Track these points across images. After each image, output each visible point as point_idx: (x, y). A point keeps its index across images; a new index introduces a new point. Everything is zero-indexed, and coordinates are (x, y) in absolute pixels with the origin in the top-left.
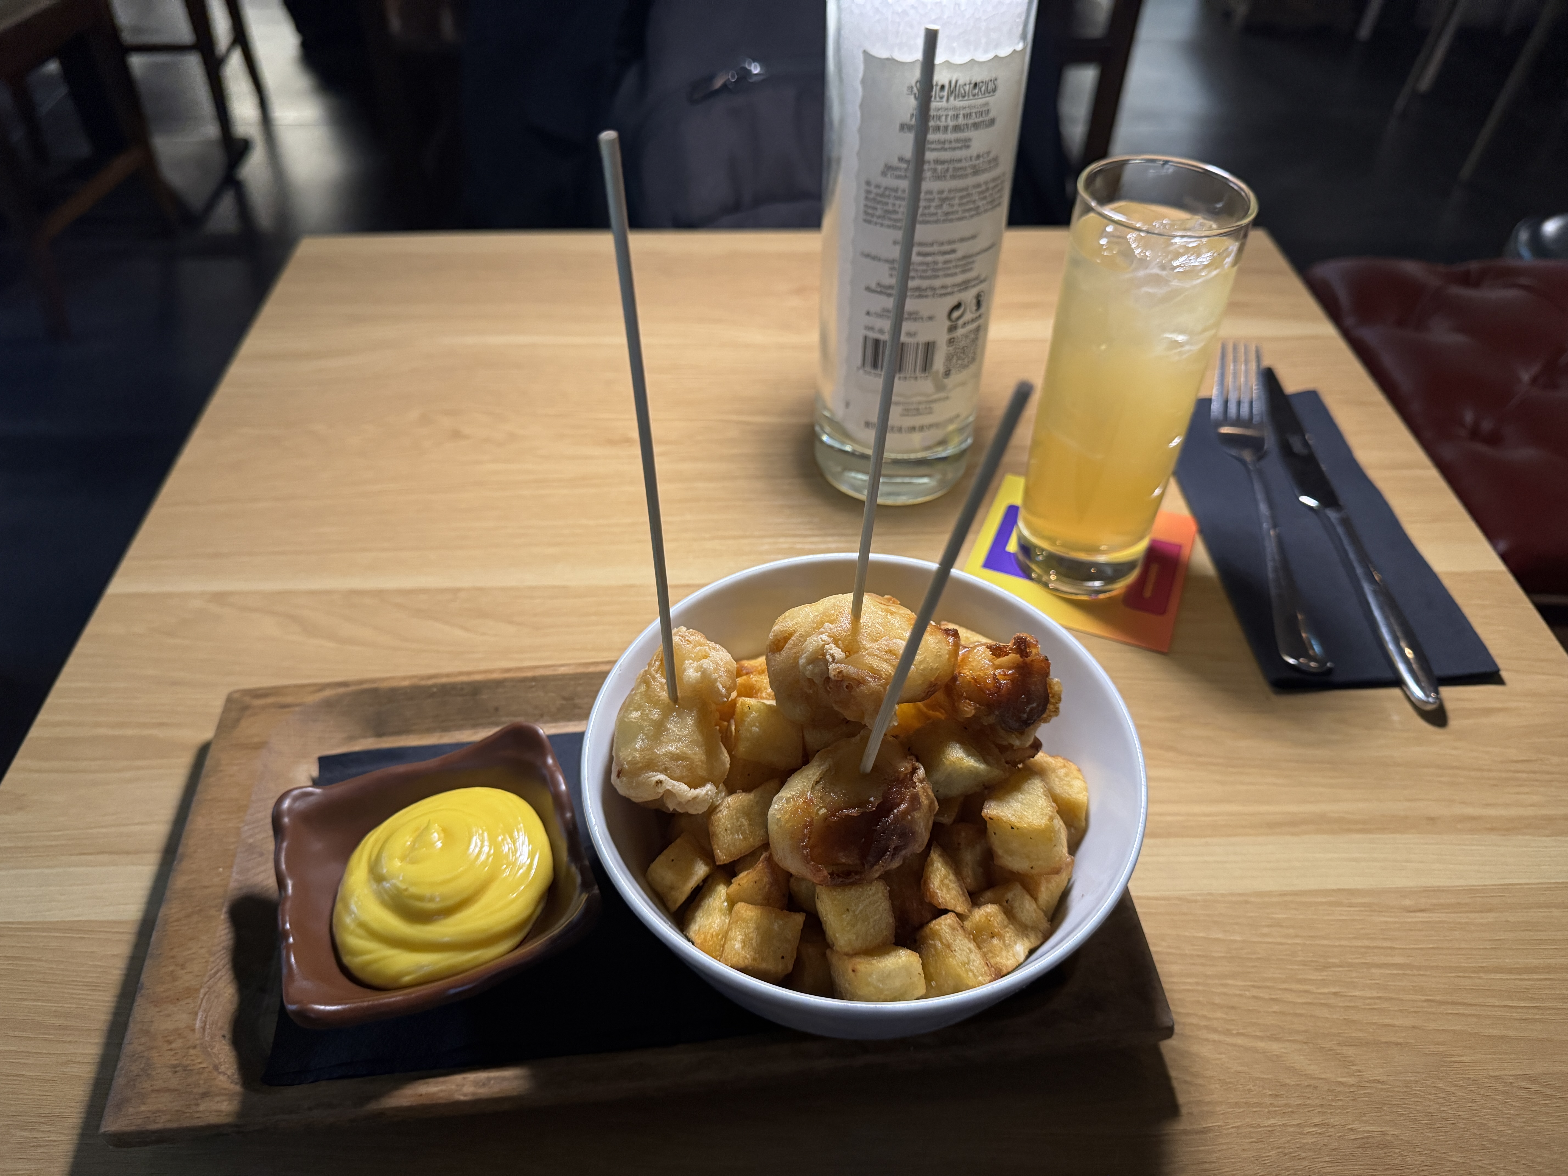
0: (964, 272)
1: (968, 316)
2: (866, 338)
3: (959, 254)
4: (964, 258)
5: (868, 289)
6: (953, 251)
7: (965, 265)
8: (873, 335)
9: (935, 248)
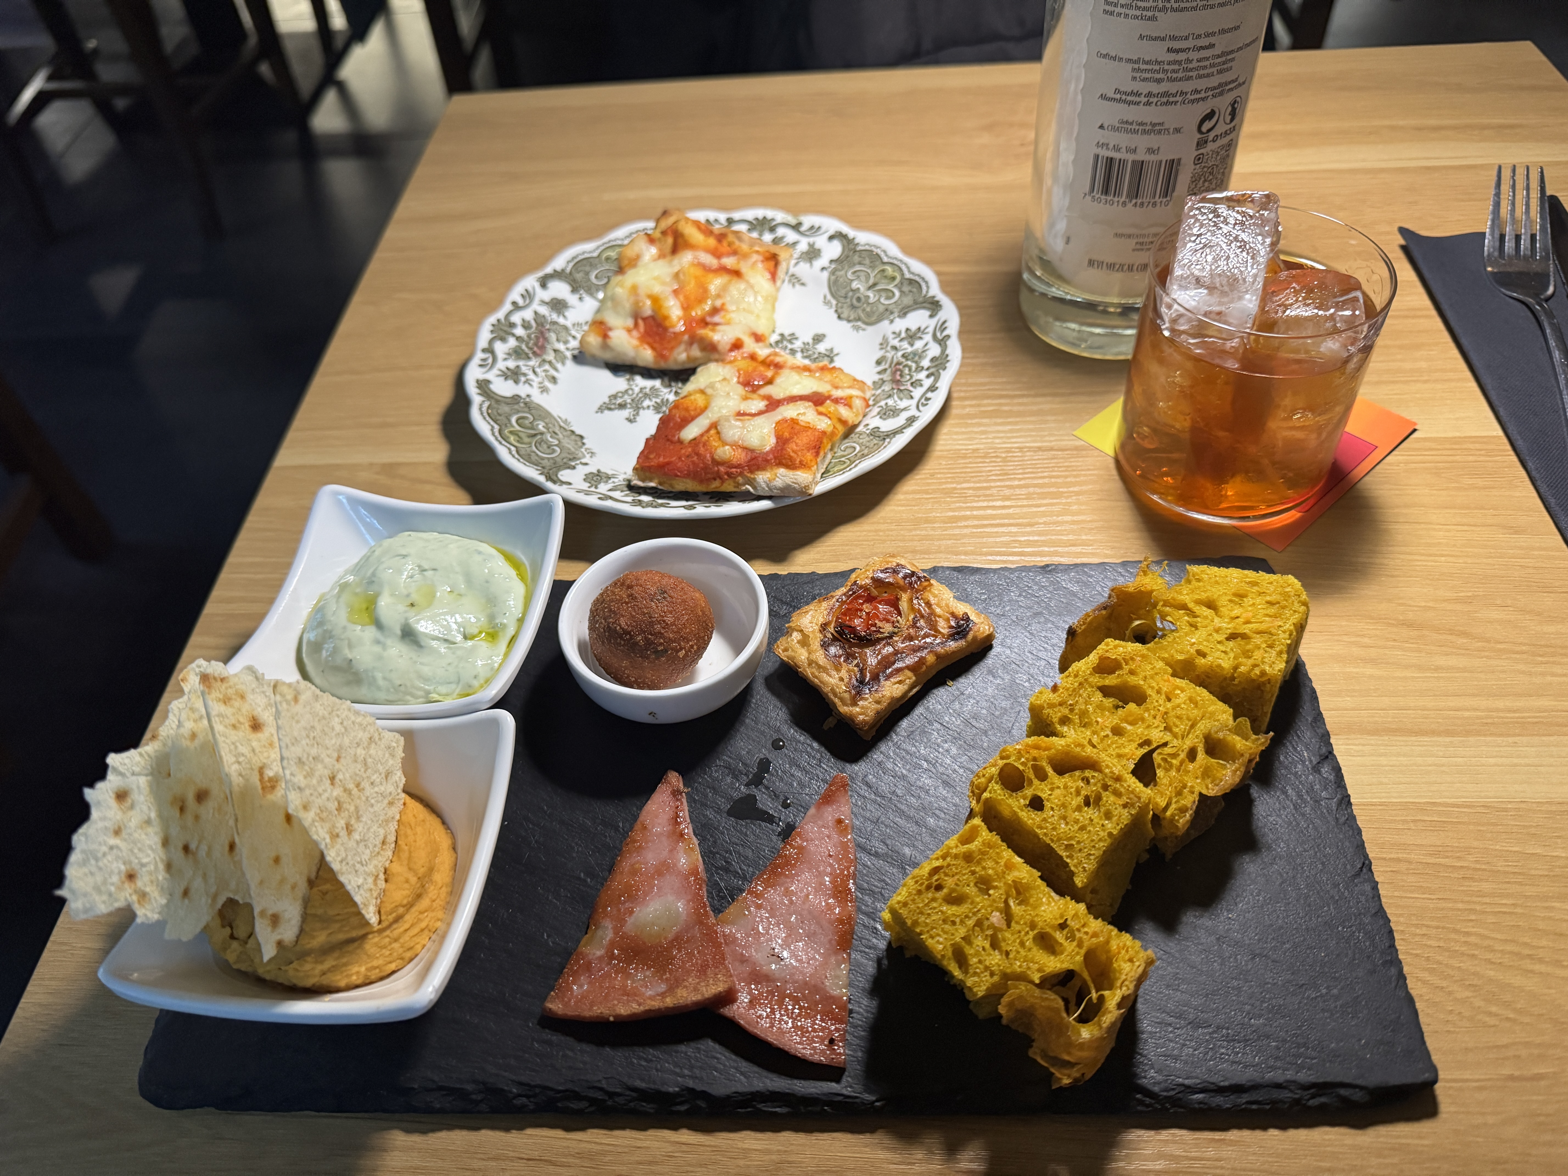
0: (1220, 72)
1: (1221, 128)
2: (1097, 157)
3: (1217, 51)
4: (1223, 54)
5: (1103, 97)
6: (1212, 46)
7: (1224, 63)
8: (1105, 153)
9: (1190, 43)
